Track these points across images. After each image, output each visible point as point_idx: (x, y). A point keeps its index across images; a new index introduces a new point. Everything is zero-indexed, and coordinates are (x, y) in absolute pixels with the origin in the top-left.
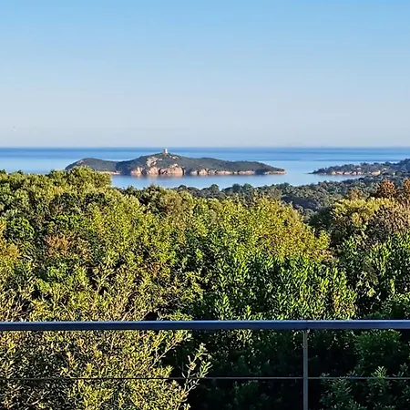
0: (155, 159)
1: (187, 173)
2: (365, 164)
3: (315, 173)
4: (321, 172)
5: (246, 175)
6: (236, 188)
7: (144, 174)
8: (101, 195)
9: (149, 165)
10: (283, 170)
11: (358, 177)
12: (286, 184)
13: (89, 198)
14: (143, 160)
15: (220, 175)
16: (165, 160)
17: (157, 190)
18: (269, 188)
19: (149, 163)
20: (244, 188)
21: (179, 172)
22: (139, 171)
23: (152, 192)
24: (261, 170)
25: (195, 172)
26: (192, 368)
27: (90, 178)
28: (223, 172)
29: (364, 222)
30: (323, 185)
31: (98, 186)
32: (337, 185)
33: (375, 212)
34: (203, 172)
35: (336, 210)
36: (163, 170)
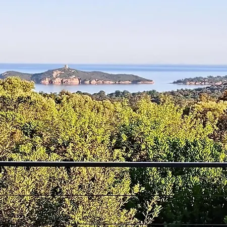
0: (59, 72)
1: (82, 82)
2: (211, 77)
3: (174, 83)
4: (179, 82)
5: (125, 84)
6: (117, 93)
7: (51, 82)
8: (29, 98)
9: (54, 76)
10: (151, 81)
11: (206, 86)
12: (154, 91)
13: (20, 100)
14: (50, 73)
15: (106, 84)
16: (66, 73)
17: (66, 94)
18: (141, 94)
19: (54, 75)
20: (123, 93)
21: (76, 81)
22: (47, 81)
23: (62, 96)
24: (136, 81)
25: (88, 82)
26: (150, 210)
27: (20, 85)
28: (108, 82)
29: (216, 118)
30: (180, 92)
31: (25, 91)
32: (190, 91)
33: (224, 111)
34: (94, 82)
35: (196, 109)
36: (64, 80)
